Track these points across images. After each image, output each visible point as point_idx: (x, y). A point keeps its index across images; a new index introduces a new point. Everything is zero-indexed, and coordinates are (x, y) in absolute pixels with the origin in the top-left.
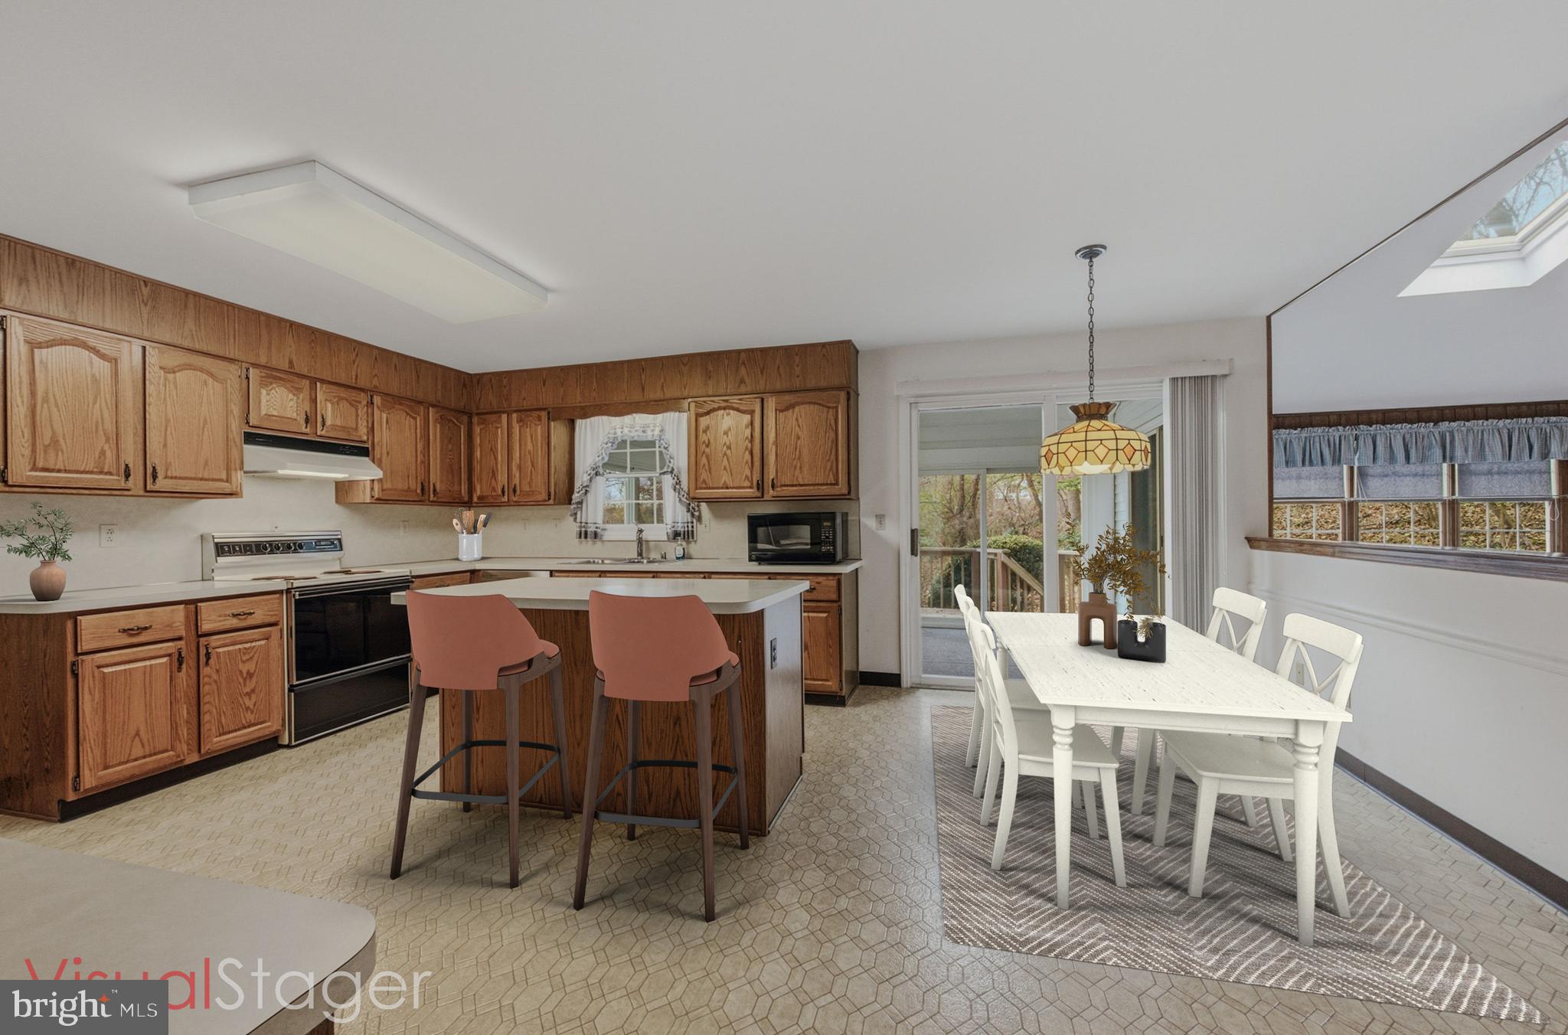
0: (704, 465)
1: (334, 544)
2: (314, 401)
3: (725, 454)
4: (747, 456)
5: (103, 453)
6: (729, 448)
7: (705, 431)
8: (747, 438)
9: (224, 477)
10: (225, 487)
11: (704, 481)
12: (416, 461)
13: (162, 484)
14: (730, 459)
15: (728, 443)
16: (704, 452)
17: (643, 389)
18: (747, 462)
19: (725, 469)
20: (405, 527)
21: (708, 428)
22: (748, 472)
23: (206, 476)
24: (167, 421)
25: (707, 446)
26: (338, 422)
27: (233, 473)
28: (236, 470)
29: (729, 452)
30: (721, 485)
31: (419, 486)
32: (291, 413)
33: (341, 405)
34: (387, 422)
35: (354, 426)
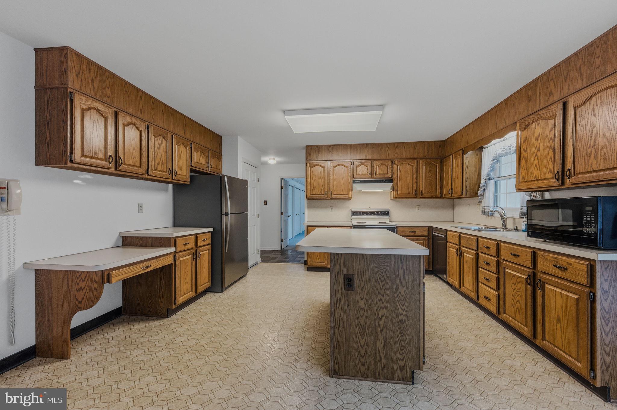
0: (523, 166)
1: (387, 213)
2: (372, 167)
3: (536, 155)
4: (551, 154)
5: (322, 189)
6: (539, 150)
7: (524, 142)
8: (551, 139)
9: (347, 193)
10: (347, 196)
11: (523, 178)
12: (413, 182)
13: (333, 196)
14: (539, 158)
15: (538, 146)
16: (524, 156)
17: (496, 124)
18: (551, 158)
19: (536, 166)
20: (418, 208)
21: (526, 138)
22: (551, 166)
23: (343, 193)
24: (334, 180)
25: (526, 152)
26: (381, 173)
27: (349, 192)
28: (350, 191)
29: (538, 153)
30: (533, 179)
31: (414, 192)
32: (365, 172)
33: (382, 166)
34: (400, 169)
35: (387, 173)
